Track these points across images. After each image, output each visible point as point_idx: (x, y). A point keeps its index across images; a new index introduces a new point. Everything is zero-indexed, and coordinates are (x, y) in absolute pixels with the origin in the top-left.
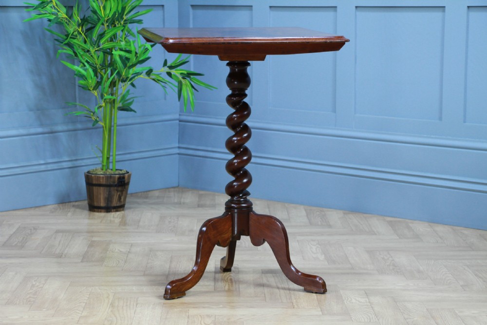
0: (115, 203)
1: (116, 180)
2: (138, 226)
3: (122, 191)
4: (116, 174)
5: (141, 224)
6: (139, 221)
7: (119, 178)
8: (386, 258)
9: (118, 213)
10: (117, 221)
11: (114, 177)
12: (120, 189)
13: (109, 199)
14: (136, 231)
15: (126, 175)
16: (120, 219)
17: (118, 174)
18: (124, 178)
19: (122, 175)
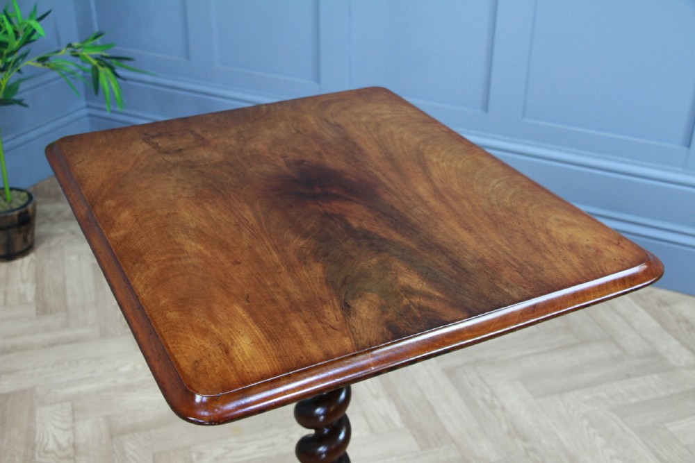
0: (19, 246)
1: (16, 218)
2: (67, 310)
3: (27, 231)
4: (13, 210)
5: (70, 302)
6: (64, 292)
7: (20, 215)
8: (487, 397)
9: (26, 260)
10: (30, 291)
11: (12, 216)
12: (23, 228)
13: (9, 244)
14: (67, 334)
15: (30, 207)
16: (34, 287)
17: (18, 209)
18: (27, 212)
19: (23, 210)
